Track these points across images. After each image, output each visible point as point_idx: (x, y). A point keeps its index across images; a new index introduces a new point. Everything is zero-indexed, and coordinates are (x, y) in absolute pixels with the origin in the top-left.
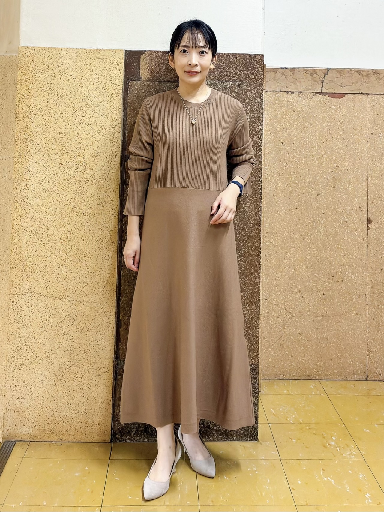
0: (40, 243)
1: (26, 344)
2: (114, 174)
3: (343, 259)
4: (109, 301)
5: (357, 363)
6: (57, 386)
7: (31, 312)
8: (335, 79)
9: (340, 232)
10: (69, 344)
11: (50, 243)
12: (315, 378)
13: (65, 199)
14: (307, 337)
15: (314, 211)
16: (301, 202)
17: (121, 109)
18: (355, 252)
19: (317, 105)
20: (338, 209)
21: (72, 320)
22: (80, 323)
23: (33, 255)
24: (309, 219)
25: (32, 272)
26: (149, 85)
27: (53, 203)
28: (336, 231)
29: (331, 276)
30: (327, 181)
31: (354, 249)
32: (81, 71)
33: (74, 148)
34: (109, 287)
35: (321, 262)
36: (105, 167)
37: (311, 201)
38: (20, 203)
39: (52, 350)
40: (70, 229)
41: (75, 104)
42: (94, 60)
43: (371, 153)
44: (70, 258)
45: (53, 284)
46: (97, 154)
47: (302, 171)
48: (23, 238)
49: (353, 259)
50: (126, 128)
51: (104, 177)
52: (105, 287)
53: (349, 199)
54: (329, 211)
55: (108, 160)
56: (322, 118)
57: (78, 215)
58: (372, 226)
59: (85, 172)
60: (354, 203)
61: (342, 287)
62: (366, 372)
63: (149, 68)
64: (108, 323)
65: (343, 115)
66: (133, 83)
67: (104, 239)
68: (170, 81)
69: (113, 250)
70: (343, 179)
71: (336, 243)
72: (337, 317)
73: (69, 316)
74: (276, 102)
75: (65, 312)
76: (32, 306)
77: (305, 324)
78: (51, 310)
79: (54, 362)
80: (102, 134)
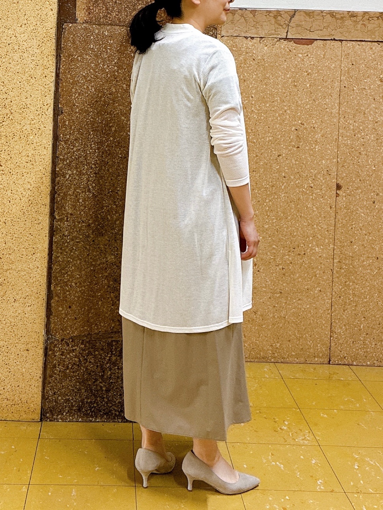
2: (45, 129)
3: (306, 229)
4: (38, 270)
5: (319, 345)
8: (303, 23)
9: (303, 198)
12: (270, 360)
14: (262, 315)
15: (274, 175)
16: (259, 164)
17: (54, 55)
18: (320, 222)
19: (281, 52)
20: (302, 173)
22: (6, 293)
24: (267, 183)
26: (86, 28)
28: (298, 197)
29: (292, 248)
30: (290, 140)
31: (320, 219)
34: (39, 255)
35: (280, 232)
36: (35, 121)
37: (270, 162)
43: (343, 109)
46: (26, 106)
47: (261, 128)
49: (319, 230)
50: (59, 76)
51: (33, 133)
52: (34, 254)
53: (315, 161)
54: (291, 174)
55: (38, 113)
56: (285, 67)
57: (4, 174)
58: (342, 192)
59: (13, 126)
60: (321, 166)
61: (304, 261)
62: (329, 355)
63: (86, 8)
64: (37, 293)
65: (311, 65)
66: (68, 25)
67: (34, 200)
68: (110, 24)
69: (44, 213)
70: (308, 138)
71: (298, 211)
72: (297, 293)
74: (234, 48)
77: (261, 301)
80: (32, 84)
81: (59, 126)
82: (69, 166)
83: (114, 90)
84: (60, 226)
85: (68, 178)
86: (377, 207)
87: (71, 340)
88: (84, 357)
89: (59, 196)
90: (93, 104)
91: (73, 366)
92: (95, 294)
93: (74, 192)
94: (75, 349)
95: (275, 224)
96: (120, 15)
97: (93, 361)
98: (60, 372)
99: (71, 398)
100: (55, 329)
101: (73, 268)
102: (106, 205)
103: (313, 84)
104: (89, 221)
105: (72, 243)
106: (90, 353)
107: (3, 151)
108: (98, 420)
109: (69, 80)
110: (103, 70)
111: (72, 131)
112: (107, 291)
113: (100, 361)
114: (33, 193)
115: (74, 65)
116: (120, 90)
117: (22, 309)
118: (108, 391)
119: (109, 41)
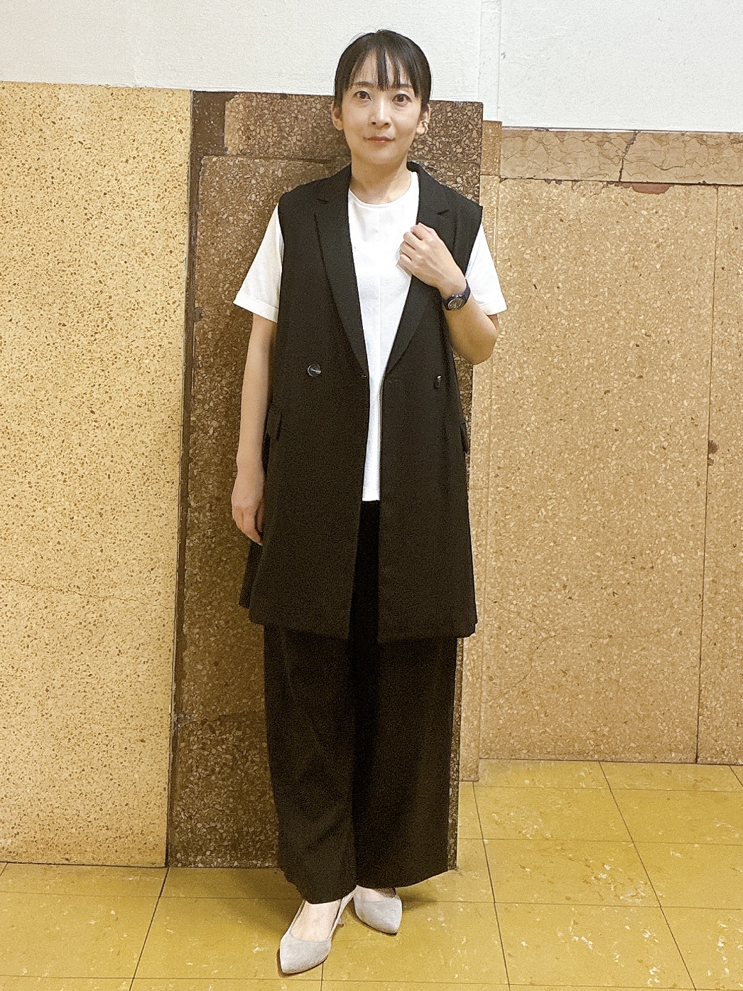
0: (21, 481)
2: (170, 345)
3: (654, 522)
4: (160, 598)
5: (677, 730)
6: (60, 761)
7: (4, 616)
8: (649, 153)
9: (649, 469)
10: (83, 680)
11: (42, 483)
12: (591, 757)
13: (72, 395)
14: (576, 677)
15: (598, 426)
16: (570, 406)
17: (185, 213)
18: (680, 510)
19: (609, 207)
20: (647, 422)
21: (87, 633)
22: (104, 639)
23: (9, 506)
24: (586, 441)
25: (5, 539)
26: (243, 164)
27: (47, 402)
28: (641, 466)
29: (629, 557)
30: (626, 365)
31: (680, 504)
32: (102, 134)
33: (89, 292)
34: (160, 571)
35: (609, 528)
36: (152, 332)
37: (591, 404)
39: (47, 691)
40: (81, 454)
41: (89, 202)
42: (128, 111)
43: (720, 308)
44: (82, 512)
45: (48, 562)
46: (136, 306)
47: (574, 343)
49: (677, 524)
50: (195, 252)
51: (150, 353)
52: (152, 569)
53: (671, 402)
54: (629, 425)
55: (158, 317)
56: (618, 234)
57: (97, 427)
58: (718, 458)
59: (112, 342)
60: (681, 410)
61: (650, 580)
62: (696, 748)
63: (242, 128)
64: (159, 639)
65: (662, 230)
66: (210, 160)
67: (152, 474)
68: (287, 158)
69: (169, 497)
70: (658, 360)
71: (641, 490)
72: (640, 638)
73: (82, 626)
74: (525, 201)
75: (72, 617)
76: (6, 606)
77: (575, 651)
78: (44, 613)
79: (53, 713)
80: (146, 265)
81: (196, 340)
82: (214, 411)
84: (197, 519)
85: (213, 434)
87: (218, 723)
88: (242, 752)
89: (196, 467)
91: (222, 768)
93: (222, 459)
94: (226, 739)
95: (599, 514)
96: (304, 140)
97: (258, 760)
98: (199, 779)
99: (219, 826)
100: (189, 703)
101: (222, 594)
103: (666, 264)
105: (219, 549)
106: (252, 746)
107: (97, 387)
108: (267, 865)
109: (213, 259)
111: (219, 350)
114: (151, 461)
115: (221, 232)
117: (132, 668)
119: (285, 188)
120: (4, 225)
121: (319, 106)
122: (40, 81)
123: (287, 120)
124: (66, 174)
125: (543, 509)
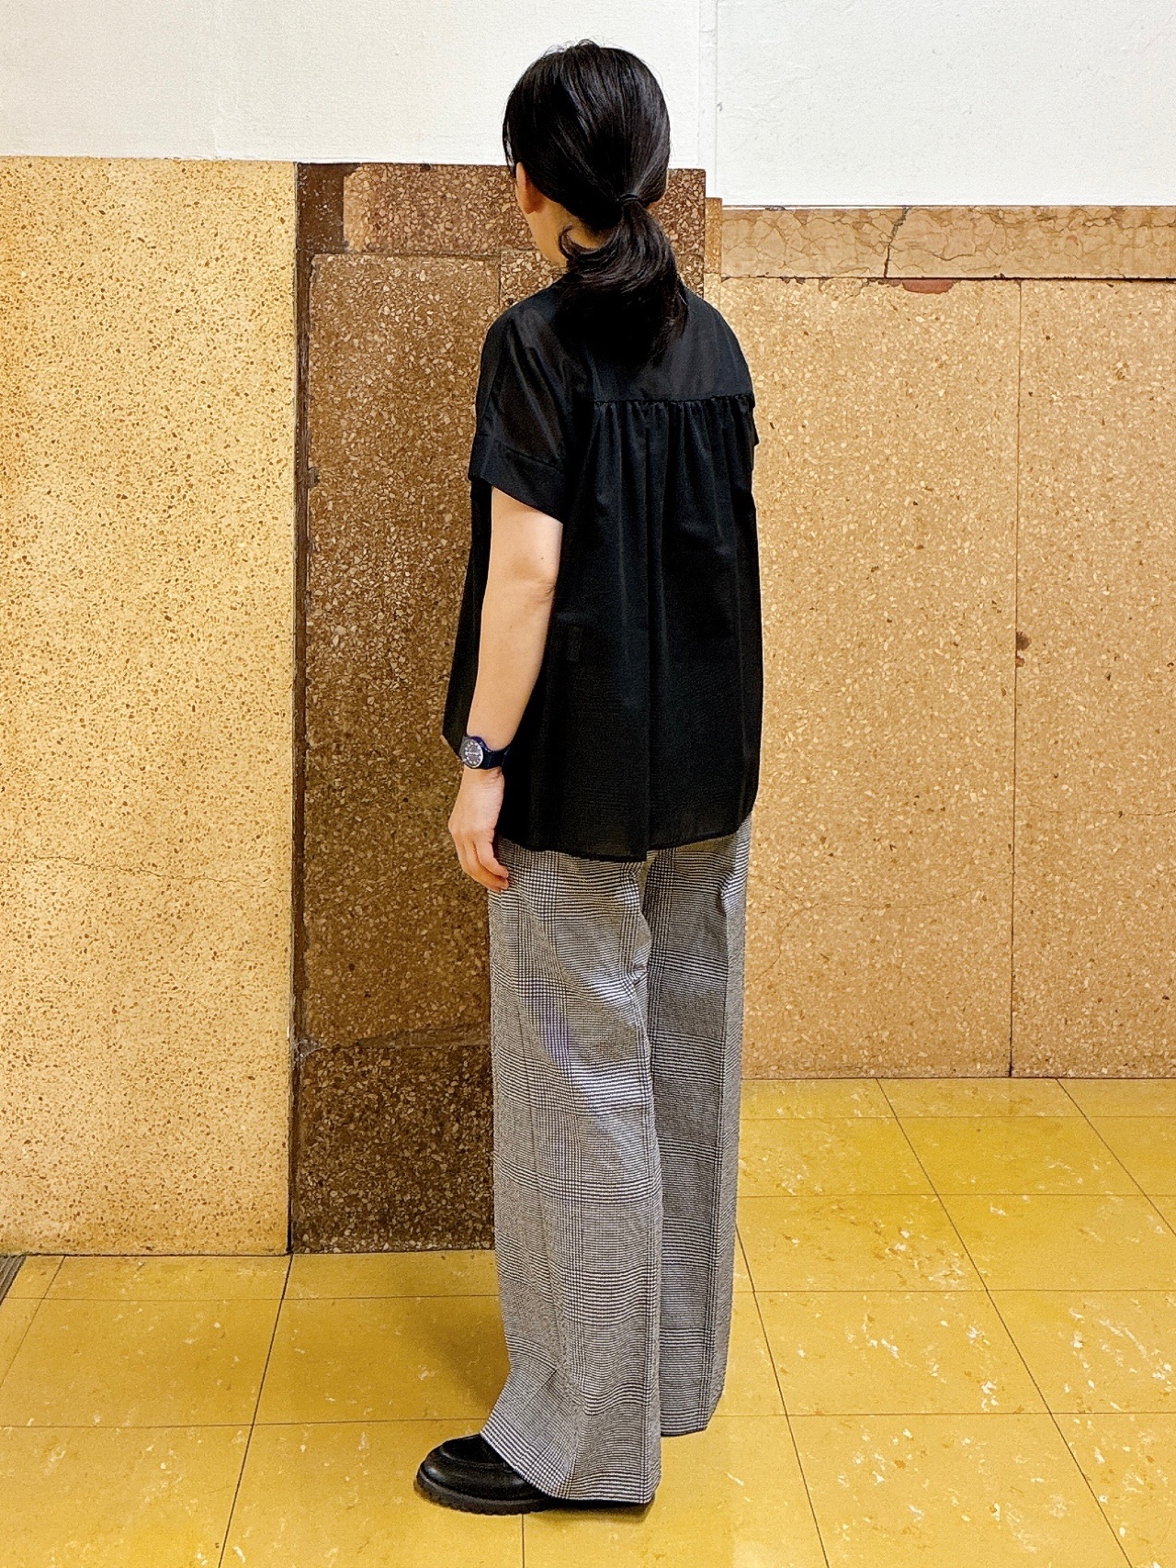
0: (69, 717)
1: (42, 996)
2: (275, 522)
3: (945, 747)
4: (271, 877)
5: (984, 1032)
6: (135, 1110)
7: (51, 909)
8: (926, 237)
9: (936, 673)
10: (165, 996)
11: (100, 720)
12: (866, 1072)
13: (139, 595)
14: (843, 964)
15: (863, 616)
16: (825, 590)
18: (979, 729)
19: (871, 313)
20: (932, 609)
21: (169, 929)
22: (193, 938)
23: (53, 753)
24: (849, 637)
25: (50, 801)
26: (371, 264)
27: (103, 607)
28: (925, 669)
29: (910, 797)
30: (900, 530)
31: (979, 721)
32: (170, 227)
33: (158, 450)
34: (270, 839)
35: (883, 757)
36: (250, 504)
37: (853, 586)
38: (7, 607)
39: (114, 1012)
40: (154, 678)
41: (155, 323)
42: (207, 194)
43: (1028, 449)
44: (157, 759)
45: (111, 831)
46: (226, 468)
47: (827, 502)
48: (21, 706)
49: (975, 747)
50: (306, 389)
51: (247, 533)
52: (258, 837)
53: (964, 580)
54: (906, 613)
55: (257, 482)
56: (885, 350)
57: (176, 640)
58: (1029, 655)
59: (193, 518)
60: (979, 591)
61: (941, 827)
62: (1009, 1055)
63: (369, 214)
64: (270, 935)
65: (945, 343)
66: (324, 260)
67: (254, 703)
68: (433, 254)
69: (279, 734)
70: (945, 523)
71: (925, 702)
72: (929, 907)
73: (161, 920)
74: (756, 308)
75: (147, 908)
76: (54, 894)
77: (840, 927)
78: (107, 902)
79: (124, 1045)
80: (238, 410)
81: (311, 514)
82: (340, 613)
83: (447, 420)
84: (319, 764)
85: (338, 645)
86: (1115, 687)
87: (357, 1050)
88: (391, 1090)
89: (316, 691)
90: (394, 456)
91: (364, 1113)
92: (414, 933)
93: (352, 679)
94: (369, 1071)
95: (868, 738)
96: (455, 228)
97: (414, 1099)
98: (331, 1129)
99: (361, 1193)
100: (315, 1022)
102: (436, 708)
103: (953, 390)
104: (394, 749)
105: (351, 807)
106: (405, 1080)
107: (173, 583)
108: (430, 1246)
109: (332, 399)
110: (417, 370)
111: (343, 527)
112: (445, 925)
113: (431, 1099)
114: (252, 685)
115: (342, 360)
116: (463, 420)
117: (233, 976)
118: (453, 1172)
119: (431, 297)
120: (36, 359)
121: (475, 180)
122: (82, 155)
123: (431, 201)
124: (121, 285)
125: (790, 734)
